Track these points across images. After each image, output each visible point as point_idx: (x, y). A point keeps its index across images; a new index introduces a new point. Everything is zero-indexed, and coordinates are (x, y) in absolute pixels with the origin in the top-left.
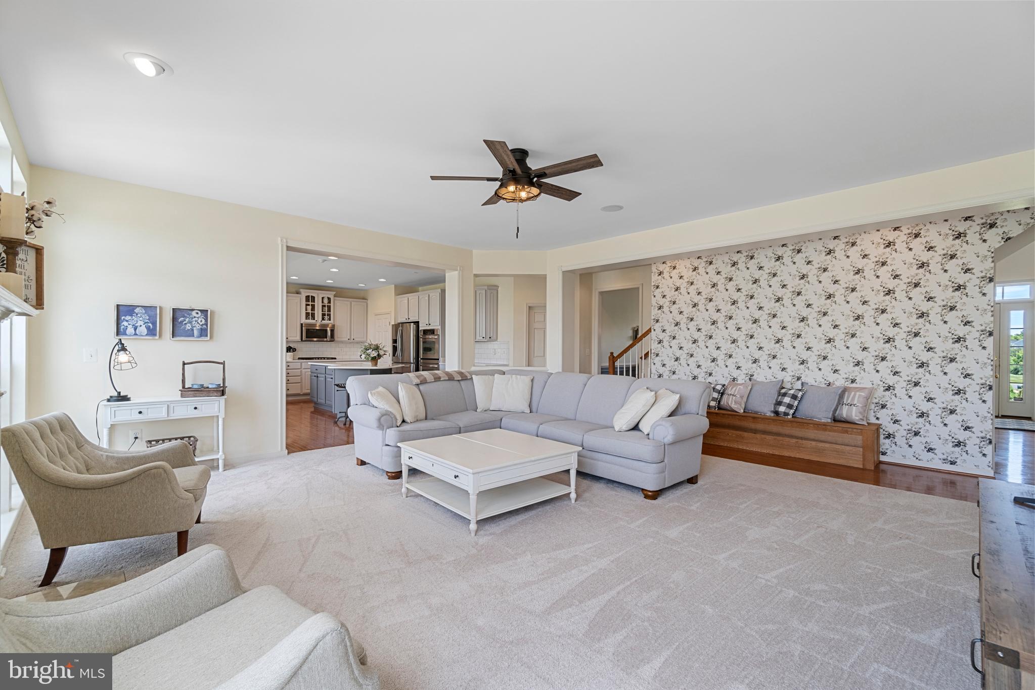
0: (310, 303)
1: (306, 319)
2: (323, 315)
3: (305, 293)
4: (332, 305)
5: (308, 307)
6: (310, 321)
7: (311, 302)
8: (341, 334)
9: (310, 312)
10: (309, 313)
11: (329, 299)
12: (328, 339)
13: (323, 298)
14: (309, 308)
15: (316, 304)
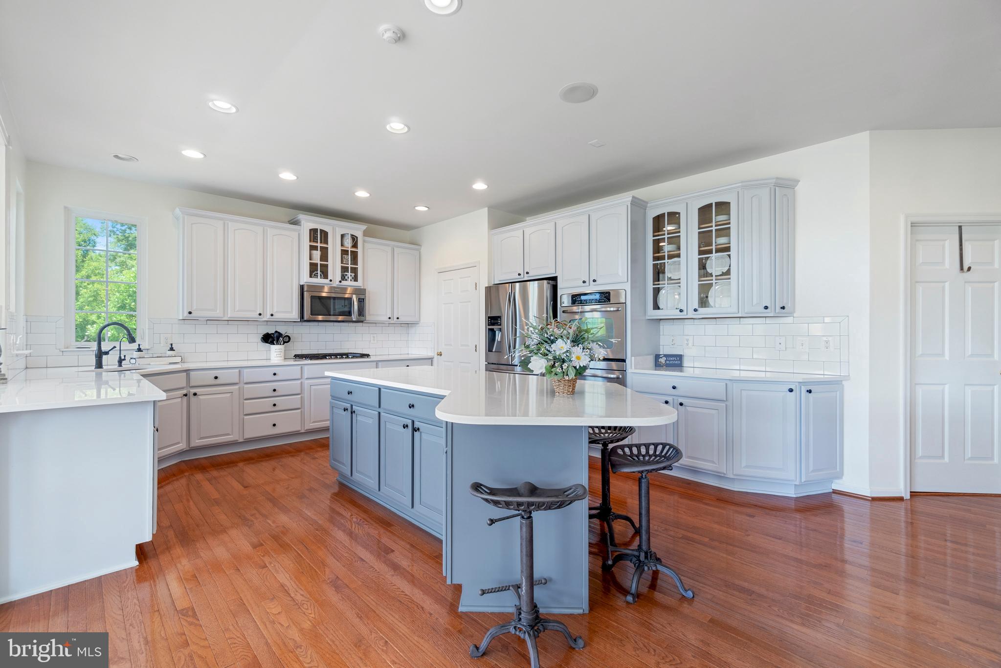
0: (319, 245)
1: (311, 277)
2: (344, 269)
3: (309, 222)
4: (360, 250)
5: (314, 252)
6: (318, 281)
7: (321, 242)
8: (377, 309)
9: (319, 262)
10: (316, 265)
11: (354, 239)
12: (354, 317)
13: (343, 236)
14: (317, 254)
15: (330, 246)
